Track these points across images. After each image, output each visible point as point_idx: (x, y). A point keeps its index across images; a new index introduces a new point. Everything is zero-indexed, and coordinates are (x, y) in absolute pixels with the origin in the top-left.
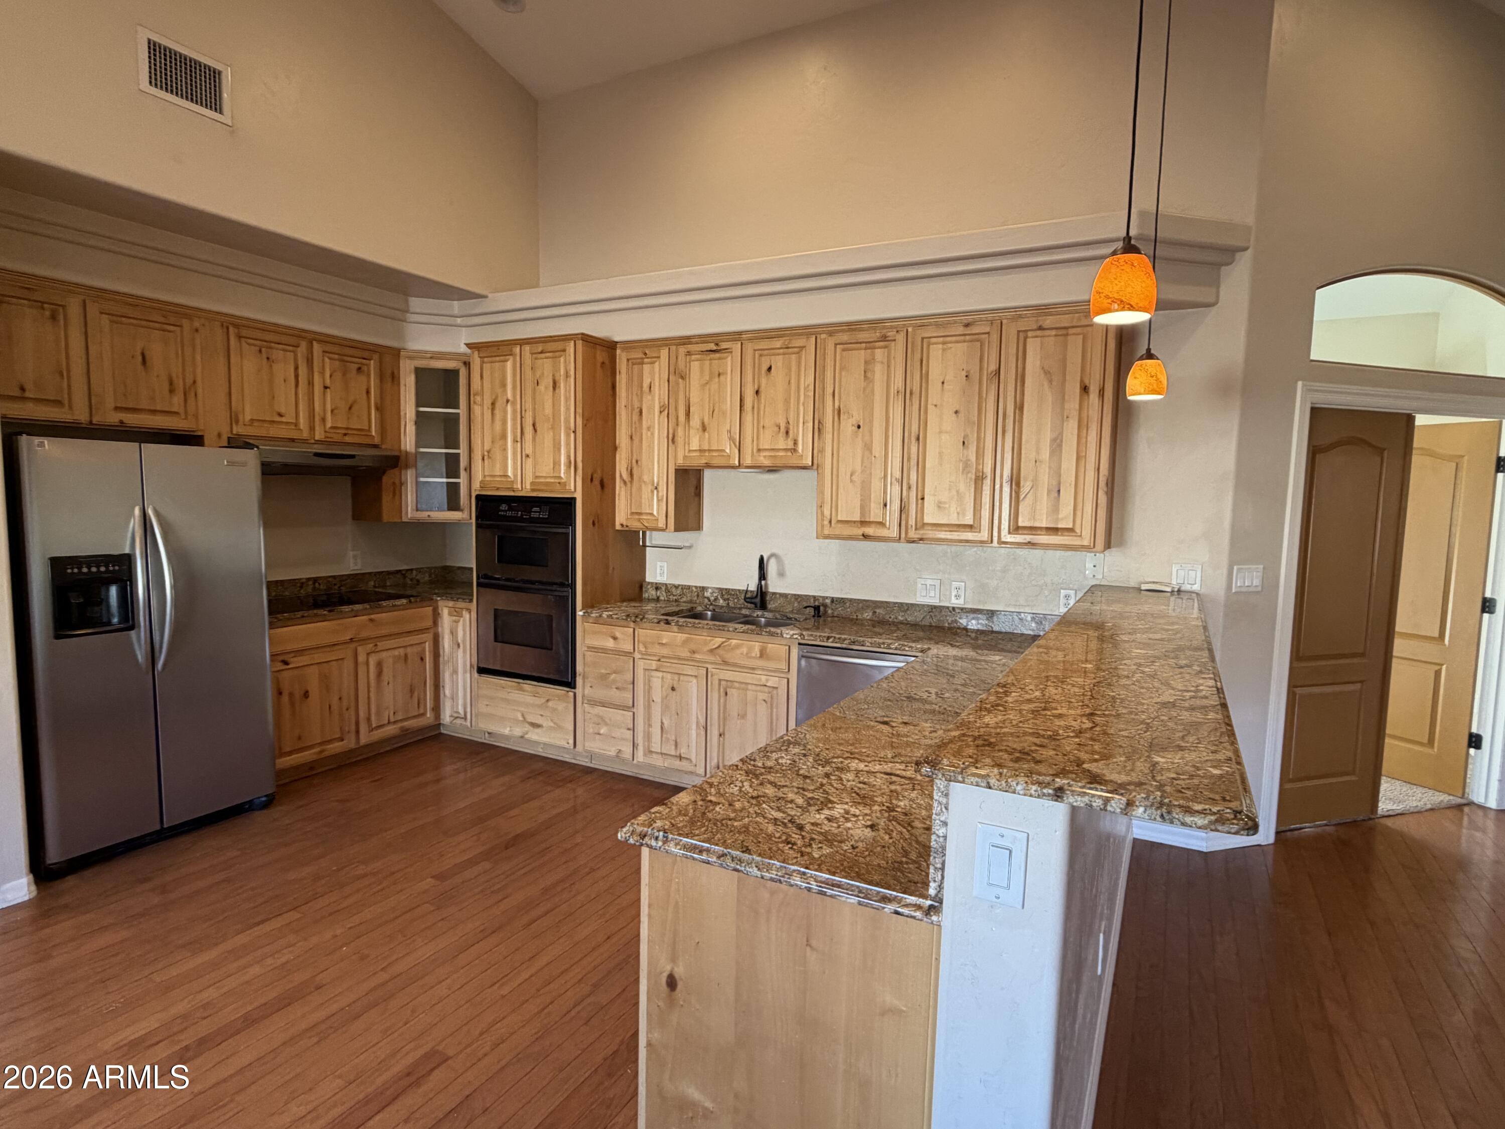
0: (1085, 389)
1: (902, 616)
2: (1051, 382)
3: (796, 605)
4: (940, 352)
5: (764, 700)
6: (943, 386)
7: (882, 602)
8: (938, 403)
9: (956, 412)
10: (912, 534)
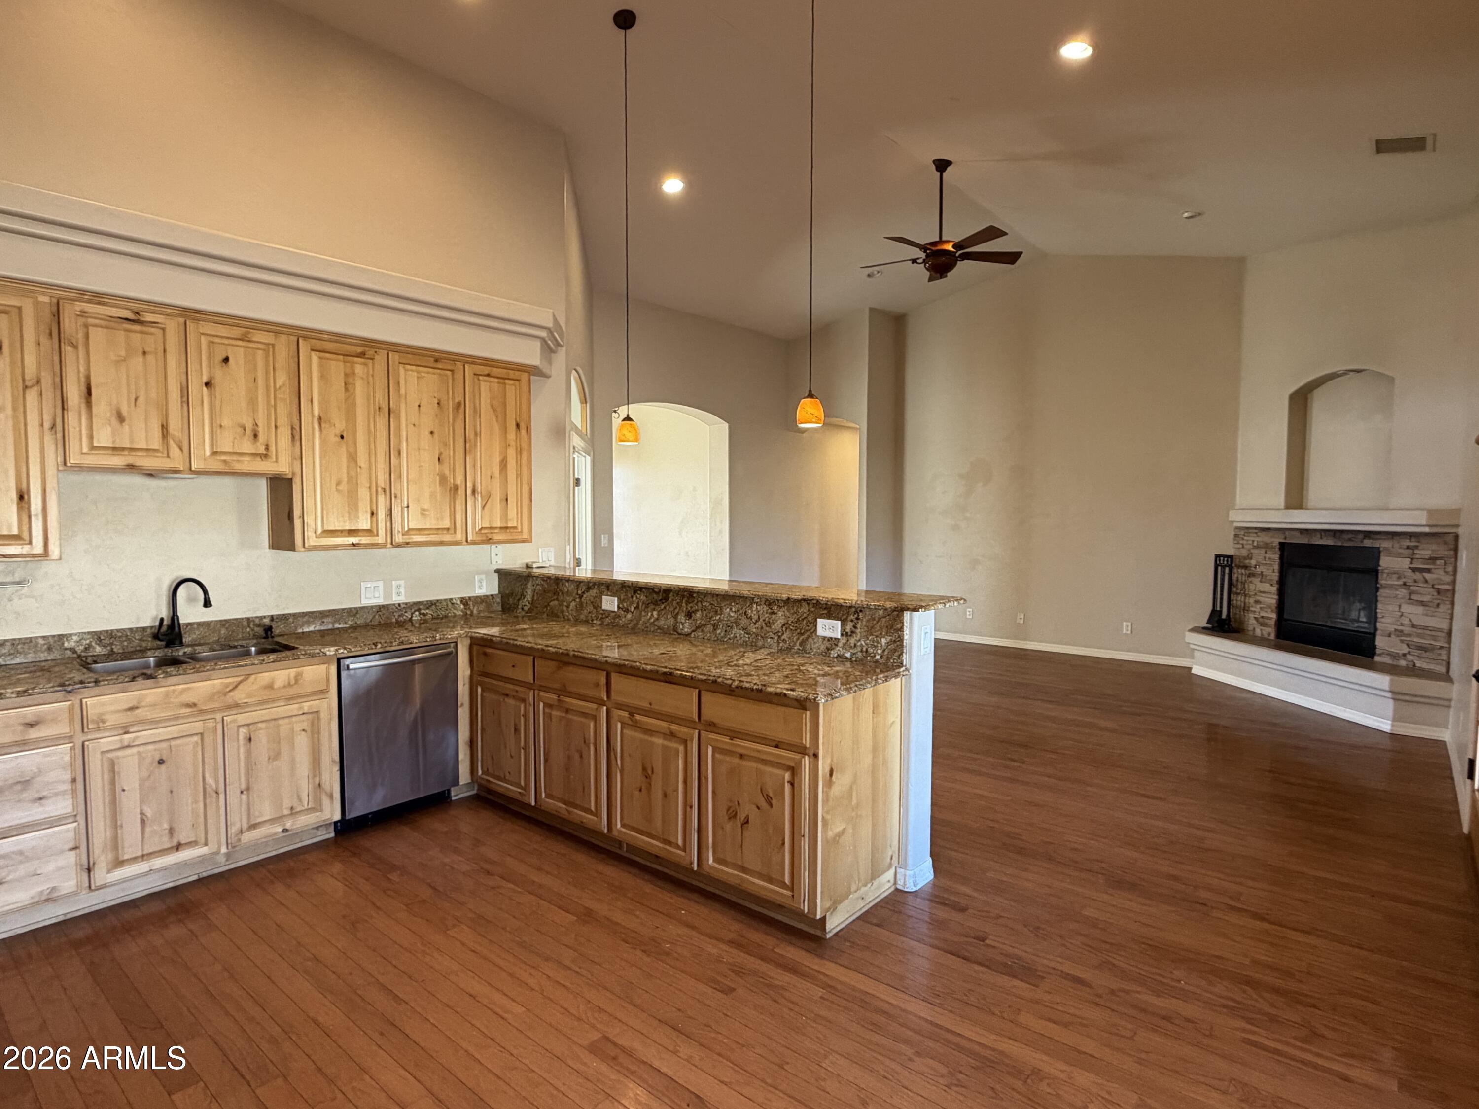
0: (518, 426)
1: (352, 620)
2: (497, 417)
3: (222, 632)
4: (416, 379)
5: (304, 730)
6: (419, 409)
7: (329, 611)
8: (416, 423)
9: (432, 433)
10: (399, 539)
